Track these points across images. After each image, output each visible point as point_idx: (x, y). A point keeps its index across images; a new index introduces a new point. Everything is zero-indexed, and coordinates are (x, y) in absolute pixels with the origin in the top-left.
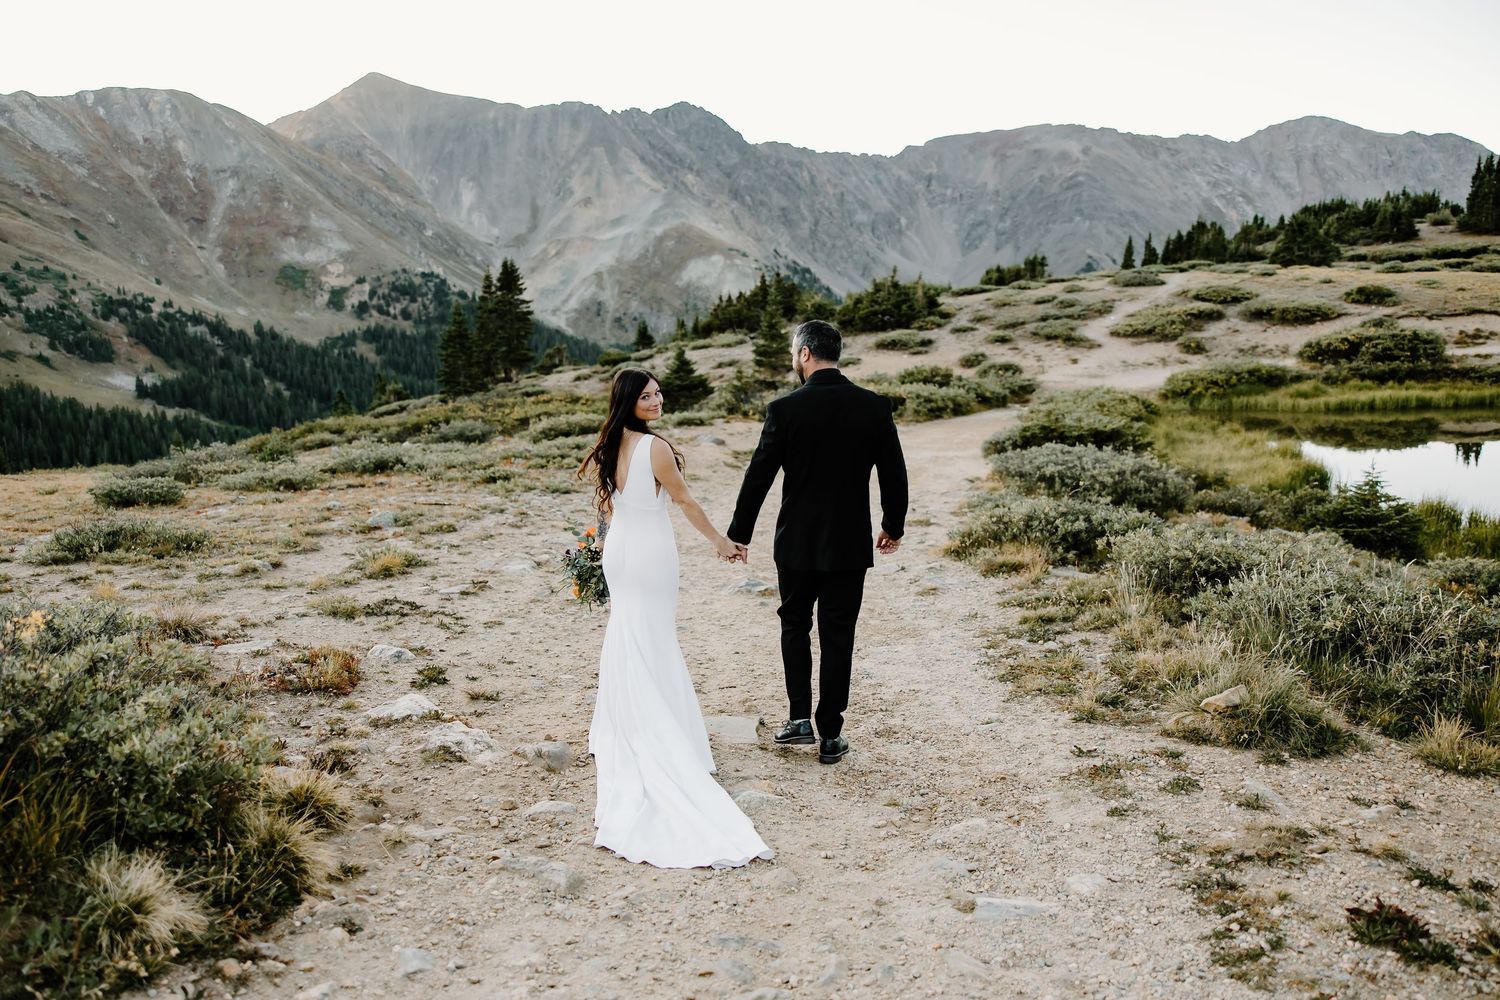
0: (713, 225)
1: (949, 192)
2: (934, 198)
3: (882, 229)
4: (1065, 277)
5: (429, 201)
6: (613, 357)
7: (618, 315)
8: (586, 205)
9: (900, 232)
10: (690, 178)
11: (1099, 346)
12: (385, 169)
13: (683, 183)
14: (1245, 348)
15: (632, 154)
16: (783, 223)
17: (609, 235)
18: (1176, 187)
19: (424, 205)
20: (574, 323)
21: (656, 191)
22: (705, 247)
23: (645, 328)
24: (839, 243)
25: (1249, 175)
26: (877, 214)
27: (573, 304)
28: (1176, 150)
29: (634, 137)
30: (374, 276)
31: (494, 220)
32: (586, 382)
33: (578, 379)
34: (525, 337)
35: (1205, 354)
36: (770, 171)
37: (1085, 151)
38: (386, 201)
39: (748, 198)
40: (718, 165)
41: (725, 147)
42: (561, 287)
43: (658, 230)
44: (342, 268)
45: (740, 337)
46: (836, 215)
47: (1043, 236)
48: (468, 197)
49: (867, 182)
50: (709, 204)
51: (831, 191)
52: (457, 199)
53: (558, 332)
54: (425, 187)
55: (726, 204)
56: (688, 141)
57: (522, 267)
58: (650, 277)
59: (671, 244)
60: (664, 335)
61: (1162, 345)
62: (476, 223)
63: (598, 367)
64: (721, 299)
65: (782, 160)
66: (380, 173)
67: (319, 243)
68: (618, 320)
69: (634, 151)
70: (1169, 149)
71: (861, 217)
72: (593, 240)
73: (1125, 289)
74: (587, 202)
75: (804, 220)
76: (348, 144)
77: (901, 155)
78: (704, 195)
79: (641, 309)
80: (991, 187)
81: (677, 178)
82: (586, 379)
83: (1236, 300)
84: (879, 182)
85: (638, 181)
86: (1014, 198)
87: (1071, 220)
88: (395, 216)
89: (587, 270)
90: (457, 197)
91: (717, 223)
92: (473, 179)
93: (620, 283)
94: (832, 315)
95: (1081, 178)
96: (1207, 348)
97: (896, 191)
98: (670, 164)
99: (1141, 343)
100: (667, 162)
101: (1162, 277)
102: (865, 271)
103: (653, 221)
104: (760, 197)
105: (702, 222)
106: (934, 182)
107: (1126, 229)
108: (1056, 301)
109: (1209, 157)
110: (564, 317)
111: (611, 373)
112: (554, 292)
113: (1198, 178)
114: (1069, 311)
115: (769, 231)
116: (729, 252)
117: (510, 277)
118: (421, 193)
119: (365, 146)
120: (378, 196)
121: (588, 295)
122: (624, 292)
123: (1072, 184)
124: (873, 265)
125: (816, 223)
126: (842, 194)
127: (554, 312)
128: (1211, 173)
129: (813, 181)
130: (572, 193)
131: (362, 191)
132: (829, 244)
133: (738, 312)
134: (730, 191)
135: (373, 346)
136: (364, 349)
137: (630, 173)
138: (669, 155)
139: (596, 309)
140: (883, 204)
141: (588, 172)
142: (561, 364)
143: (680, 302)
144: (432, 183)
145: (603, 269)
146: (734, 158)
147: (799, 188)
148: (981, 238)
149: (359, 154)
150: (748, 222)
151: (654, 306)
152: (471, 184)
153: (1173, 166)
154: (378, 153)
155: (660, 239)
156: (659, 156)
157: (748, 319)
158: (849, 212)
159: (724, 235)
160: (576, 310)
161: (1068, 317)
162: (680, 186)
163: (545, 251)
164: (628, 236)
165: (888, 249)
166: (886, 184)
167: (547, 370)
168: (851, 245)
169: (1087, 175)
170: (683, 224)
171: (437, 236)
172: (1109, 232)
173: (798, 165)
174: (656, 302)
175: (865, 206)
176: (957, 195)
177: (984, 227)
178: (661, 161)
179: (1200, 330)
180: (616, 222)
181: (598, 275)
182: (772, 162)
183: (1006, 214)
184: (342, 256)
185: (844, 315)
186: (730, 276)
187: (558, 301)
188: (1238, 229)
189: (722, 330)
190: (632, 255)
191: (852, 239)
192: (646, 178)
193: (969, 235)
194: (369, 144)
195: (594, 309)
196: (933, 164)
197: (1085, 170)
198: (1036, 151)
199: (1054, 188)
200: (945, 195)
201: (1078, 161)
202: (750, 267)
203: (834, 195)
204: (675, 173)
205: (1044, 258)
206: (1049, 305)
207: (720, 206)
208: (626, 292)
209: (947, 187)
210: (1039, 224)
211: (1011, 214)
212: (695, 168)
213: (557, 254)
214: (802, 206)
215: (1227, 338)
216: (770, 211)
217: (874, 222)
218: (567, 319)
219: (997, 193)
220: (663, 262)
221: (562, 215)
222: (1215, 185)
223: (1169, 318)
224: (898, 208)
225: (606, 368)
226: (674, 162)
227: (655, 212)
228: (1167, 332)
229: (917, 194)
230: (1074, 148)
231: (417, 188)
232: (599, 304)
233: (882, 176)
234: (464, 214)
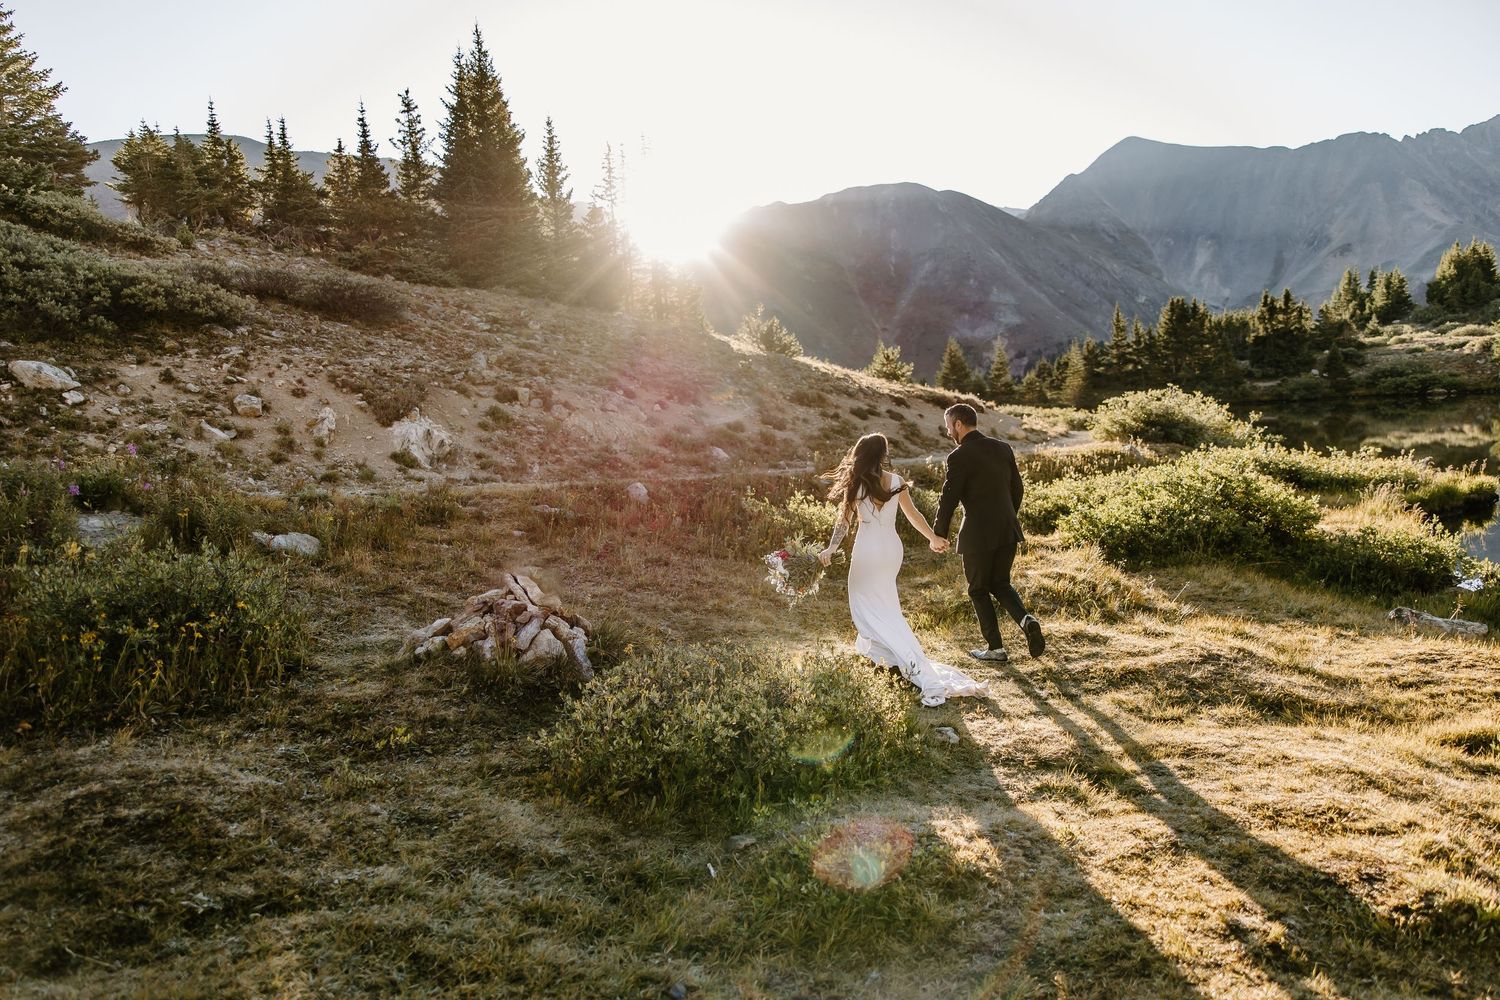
5: (1159, 265)
12: (1117, 236)
30: (1036, 349)
31: (1226, 281)
48: (1203, 257)
52: (1190, 262)
54: (1158, 251)
62: (1205, 286)
66: (1110, 241)
67: (991, 318)
69: (1425, 181)
90: (1192, 255)
92: (1213, 236)
118: (1151, 258)
130: (1329, 241)
144: (1167, 246)
152: (1209, 242)
154: (1114, 221)
184: (1010, 330)
192: (1434, 213)
221: (1311, 266)
231: (1148, 252)
234: (1193, 278)
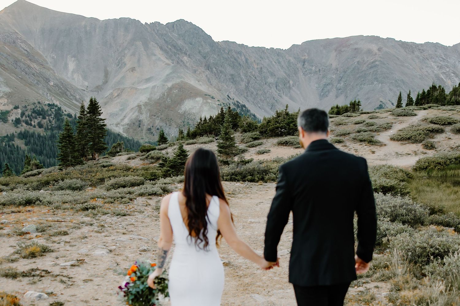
0: (197, 82)
1: (313, 68)
2: (306, 71)
3: (281, 86)
4: (369, 111)
5: (52, 67)
6: (147, 148)
7: (149, 127)
8: (132, 71)
9: (290, 88)
10: (185, 58)
11: (385, 145)
12: (28, 50)
13: (182, 61)
14: (454, 147)
15: (156, 45)
16: (233, 83)
17: (145, 86)
18: (422, 68)
19: (49, 69)
20: (127, 131)
21: (168, 65)
22: (193, 93)
23: (163, 134)
24: (260, 93)
25: (457, 63)
26: (278, 78)
27: (126, 121)
28: (423, 50)
29: (157, 37)
30: (23, 105)
31: (85, 78)
32: (134, 160)
33: (129, 159)
34: (102, 137)
35: (435, 150)
36: (225, 56)
37: (379, 50)
38: (29, 67)
39: (214, 69)
40: (200, 52)
41: (203, 43)
42: (120, 113)
43: (169, 85)
44: (6, 101)
45: (211, 138)
46: (258, 78)
47: (359, 91)
48: (72, 66)
49: (273, 62)
50: (195, 71)
51: (256, 67)
52: (66, 66)
53: (119, 135)
54: (49, 60)
55: (204, 72)
56: (184, 39)
57: (100, 102)
58: (166, 108)
59: (176, 91)
60: (172, 137)
61: (414, 145)
62: (76, 79)
63: (139, 153)
64: (201, 119)
65: (232, 50)
66: (26, 52)
68: (149, 129)
69: (157, 44)
70: (419, 49)
71: (270, 80)
72: (136, 89)
73: (398, 117)
74: (133, 69)
75: (242, 81)
76: (8, 37)
77: (290, 49)
78: (192, 67)
79: (161, 124)
80: (334, 66)
81: (179, 58)
82: (133, 159)
83: (450, 124)
84: (279, 63)
85: (159, 59)
86: (345, 72)
87: (372, 83)
88: (33, 74)
89: (133, 104)
90: (66, 65)
91: (199, 81)
92: (74, 56)
93: (149, 110)
94: (256, 128)
95: (377, 63)
96: (436, 147)
97: (288, 67)
98: (175, 51)
99: (405, 144)
100: (173, 50)
101: (415, 112)
102: (272, 106)
103: (167, 80)
104: (220, 69)
105: (192, 81)
106: (306, 63)
107: (398, 88)
108: (364, 123)
109: (438, 54)
110: (122, 128)
111: (146, 156)
112: (117, 115)
113: (433, 64)
114: (371, 128)
115: (225, 86)
116: (205, 96)
117: (94, 107)
118: (47, 63)
119: (17, 38)
120: (24, 64)
121: (134, 116)
122: (152, 115)
123: (373, 66)
124: (276, 104)
125: (248, 83)
126: (261, 68)
127: (117, 125)
128: (439, 62)
129: (247, 60)
130: (125, 64)
131: (16, 61)
132: (255, 93)
133: (210, 126)
134: (205, 66)
135: (23, 141)
136: (19, 143)
137: (155, 55)
138: (175, 47)
139: (139, 123)
140: (281, 74)
141: (133, 54)
142: (120, 151)
143: (181, 121)
144: (53, 58)
145: (141, 104)
146: (207, 49)
147: (240, 65)
148: (329, 91)
149: (14, 42)
150: (214, 81)
151: (167, 123)
152: (73, 59)
153: (421, 58)
154: (24, 42)
155: (170, 89)
156: (170, 47)
157: (214, 130)
158: (264, 77)
159: (203, 88)
160: (128, 124)
161: (370, 131)
162: (180, 62)
163: (112, 94)
164: (154, 87)
165: (284, 97)
166: (283, 63)
167: (113, 154)
168: (266, 94)
169: (380, 61)
170: (182, 82)
171: (56, 85)
172: (390, 90)
173: (239, 53)
174: (168, 120)
175: (272, 75)
176: (317, 70)
177: (330, 86)
178: (170, 49)
179: (433, 138)
180: (148, 80)
181: (139, 106)
182: (226, 51)
183: (341, 80)
185: (262, 128)
186: (206, 108)
187: (119, 120)
188: (451, 89)
189: (201, 135)
190: (157, 96)
191: (266, 91)
192: (163, 58)
193: (323, 90)
194: (19, 37)
195: (137, 124)
196: (306, 55)
197: (379, 59)
198: (355, 49)
199: (364, 68)
200: (312, 70)
201: (376, 54)
202: (215, 104)
203: (257, 68)
204: (178, 56)
205: (359, 102)
206: (361, 125)
207: (200, 73)
208: (153, 116)
209: (312, 66)
210: (357, 85)
211: (343, 80)
212: (188, 53)
213: (118, 95)
214: (241, 74)
215: (445, 142)
216: (226, 76)
217: (277, 83)
218: (123, 129)
219: (337, 69)
220: (172, 101)
221: (120, 76)
222: (441, 67)
223: (418, 132)
224: (289, 76)
225: (144, 153)
226: (177, 50)
227: (167, 75)
228: (417, 139)
229: (298, 69)
230: (374, 48)
231: (45, 60)
232: (140, 121)
233: (281, 60)
234: (69, 75)
